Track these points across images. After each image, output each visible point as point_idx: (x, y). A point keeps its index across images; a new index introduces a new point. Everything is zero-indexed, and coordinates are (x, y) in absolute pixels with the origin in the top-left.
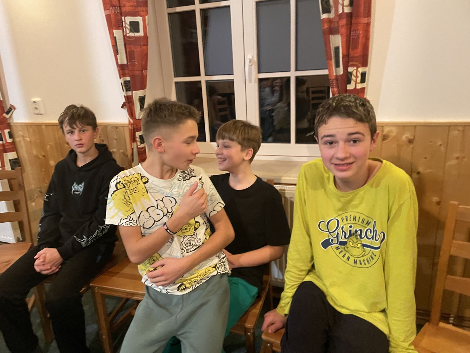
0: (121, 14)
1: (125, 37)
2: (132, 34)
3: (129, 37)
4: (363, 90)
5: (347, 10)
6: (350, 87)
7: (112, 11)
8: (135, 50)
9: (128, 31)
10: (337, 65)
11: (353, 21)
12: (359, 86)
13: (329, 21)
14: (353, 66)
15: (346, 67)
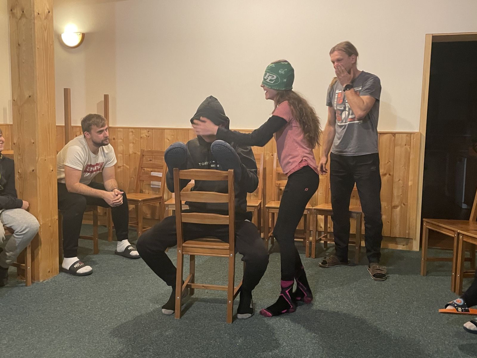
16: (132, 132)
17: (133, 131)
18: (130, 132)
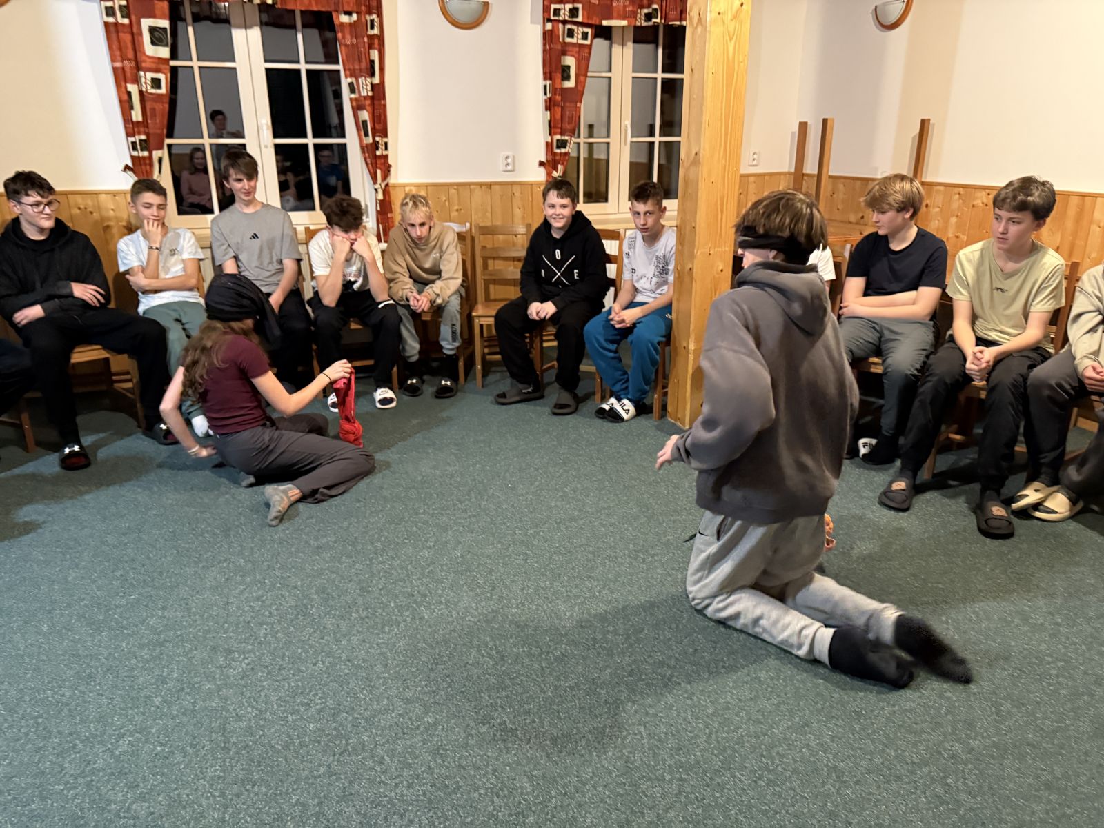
0: (138, 68)
1: (141, 93)
2: (153, 91)
3: (151, 94)
4: (387, 156)
5: (370, 94)
6: (378, 153)
7: (127, 64)
8: (157, 108)
9: (149, 87)
10: (366, 135)
11: (376, 102)
12: (385, 153)
13: (356, 100)
14: (379, 136)
16: (959, 194)
17: (962, 193)
18: (956, 194)
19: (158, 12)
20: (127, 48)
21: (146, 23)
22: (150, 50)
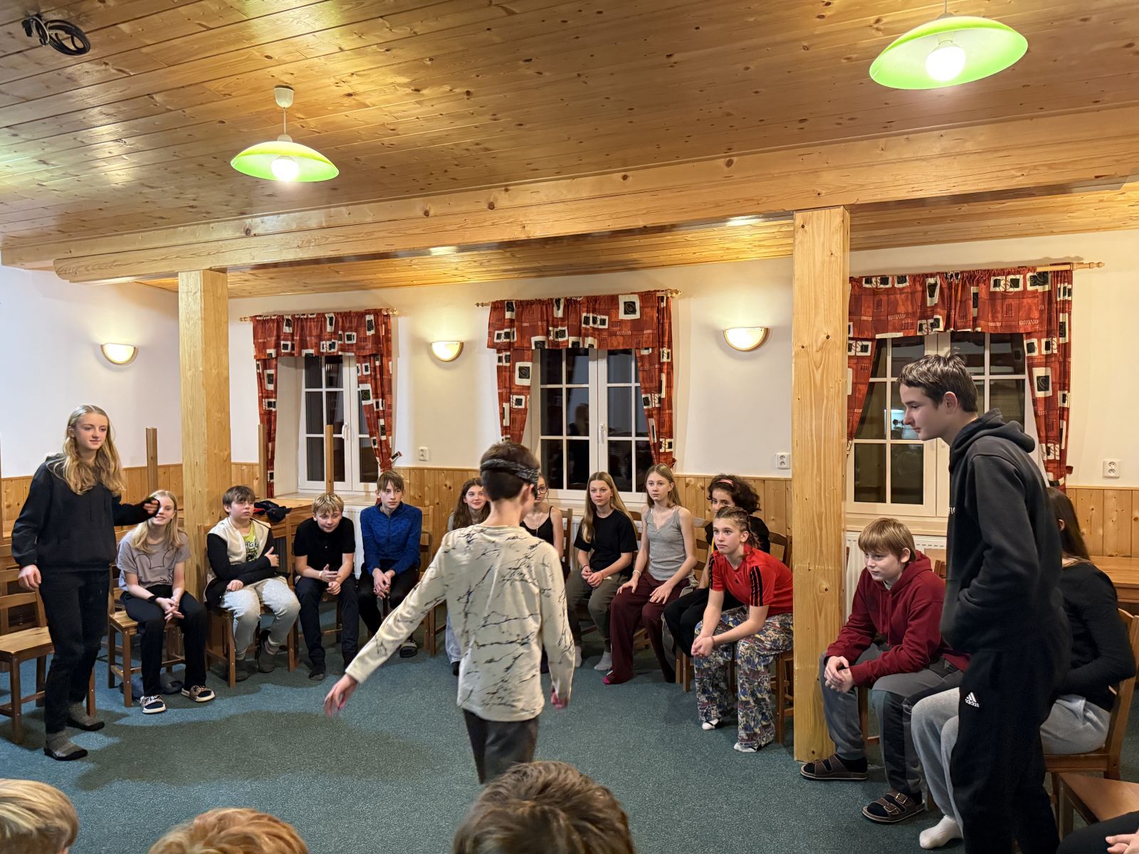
0: (510, 393)
1: (511, 408)
2: (516, 407)
3: (514, 408)
4: (671, 453)
5: (657, 406)
6: (662, 450)
7: (504, 391)
8: (517, 417)
9: (513, 405)
10: (653, 436)
11: (662, 412)
12: (668, 450)
13: (648, 410)
14: (664, 437)
15: (658, 438)
19: (526, 358)
20: (505, 380)
21: (518, 365)
22: (519, 381)
